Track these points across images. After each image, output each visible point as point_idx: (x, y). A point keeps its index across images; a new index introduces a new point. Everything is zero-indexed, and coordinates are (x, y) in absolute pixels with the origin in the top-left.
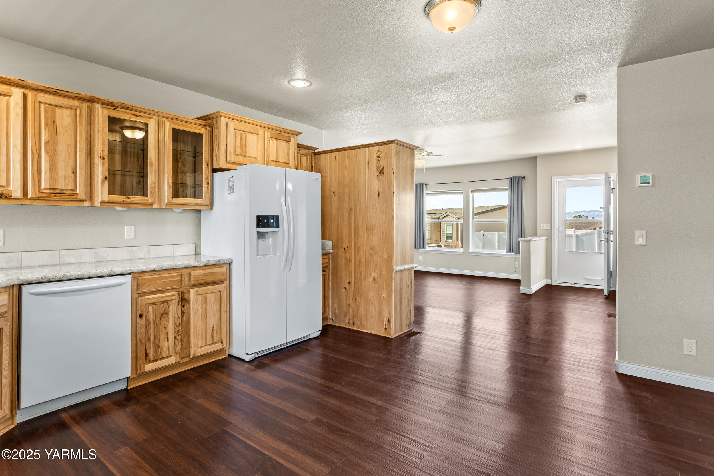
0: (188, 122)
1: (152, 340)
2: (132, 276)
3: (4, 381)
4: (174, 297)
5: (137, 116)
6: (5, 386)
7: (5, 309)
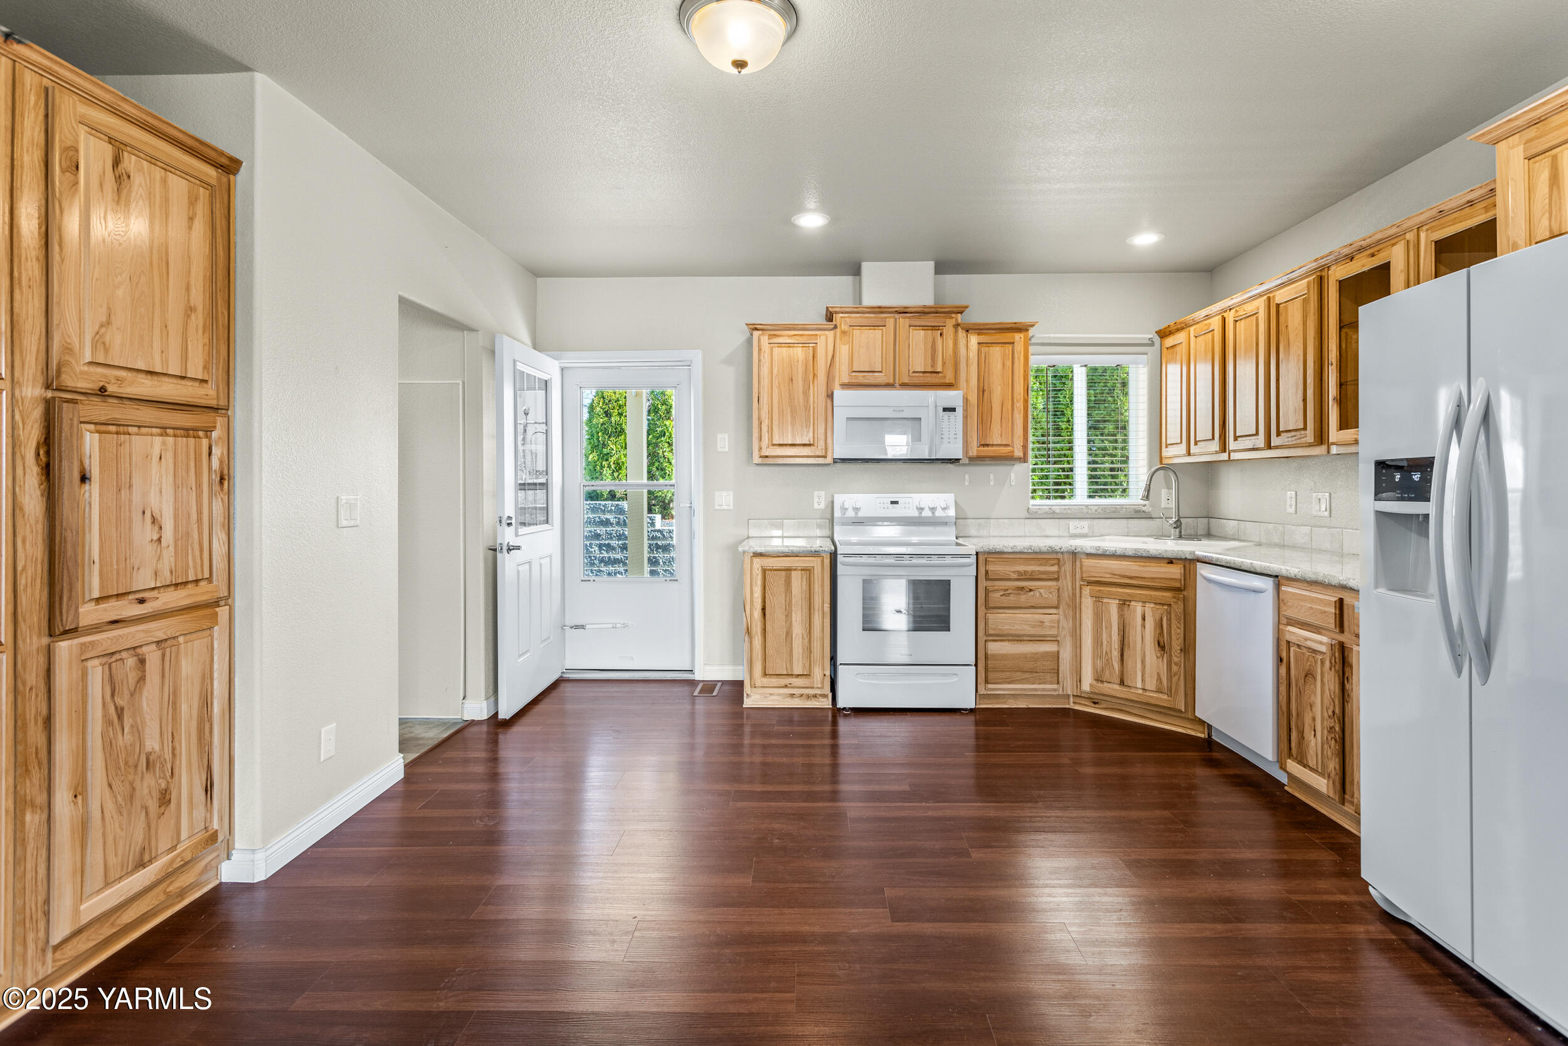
0: (1469, 202)
1: (1295, 717)
2: (1279, 581)
3: (1175, 668)
4: (1323, 649)
5: (1373, 255)
6: (1176, 674)
7: (1177, 585)
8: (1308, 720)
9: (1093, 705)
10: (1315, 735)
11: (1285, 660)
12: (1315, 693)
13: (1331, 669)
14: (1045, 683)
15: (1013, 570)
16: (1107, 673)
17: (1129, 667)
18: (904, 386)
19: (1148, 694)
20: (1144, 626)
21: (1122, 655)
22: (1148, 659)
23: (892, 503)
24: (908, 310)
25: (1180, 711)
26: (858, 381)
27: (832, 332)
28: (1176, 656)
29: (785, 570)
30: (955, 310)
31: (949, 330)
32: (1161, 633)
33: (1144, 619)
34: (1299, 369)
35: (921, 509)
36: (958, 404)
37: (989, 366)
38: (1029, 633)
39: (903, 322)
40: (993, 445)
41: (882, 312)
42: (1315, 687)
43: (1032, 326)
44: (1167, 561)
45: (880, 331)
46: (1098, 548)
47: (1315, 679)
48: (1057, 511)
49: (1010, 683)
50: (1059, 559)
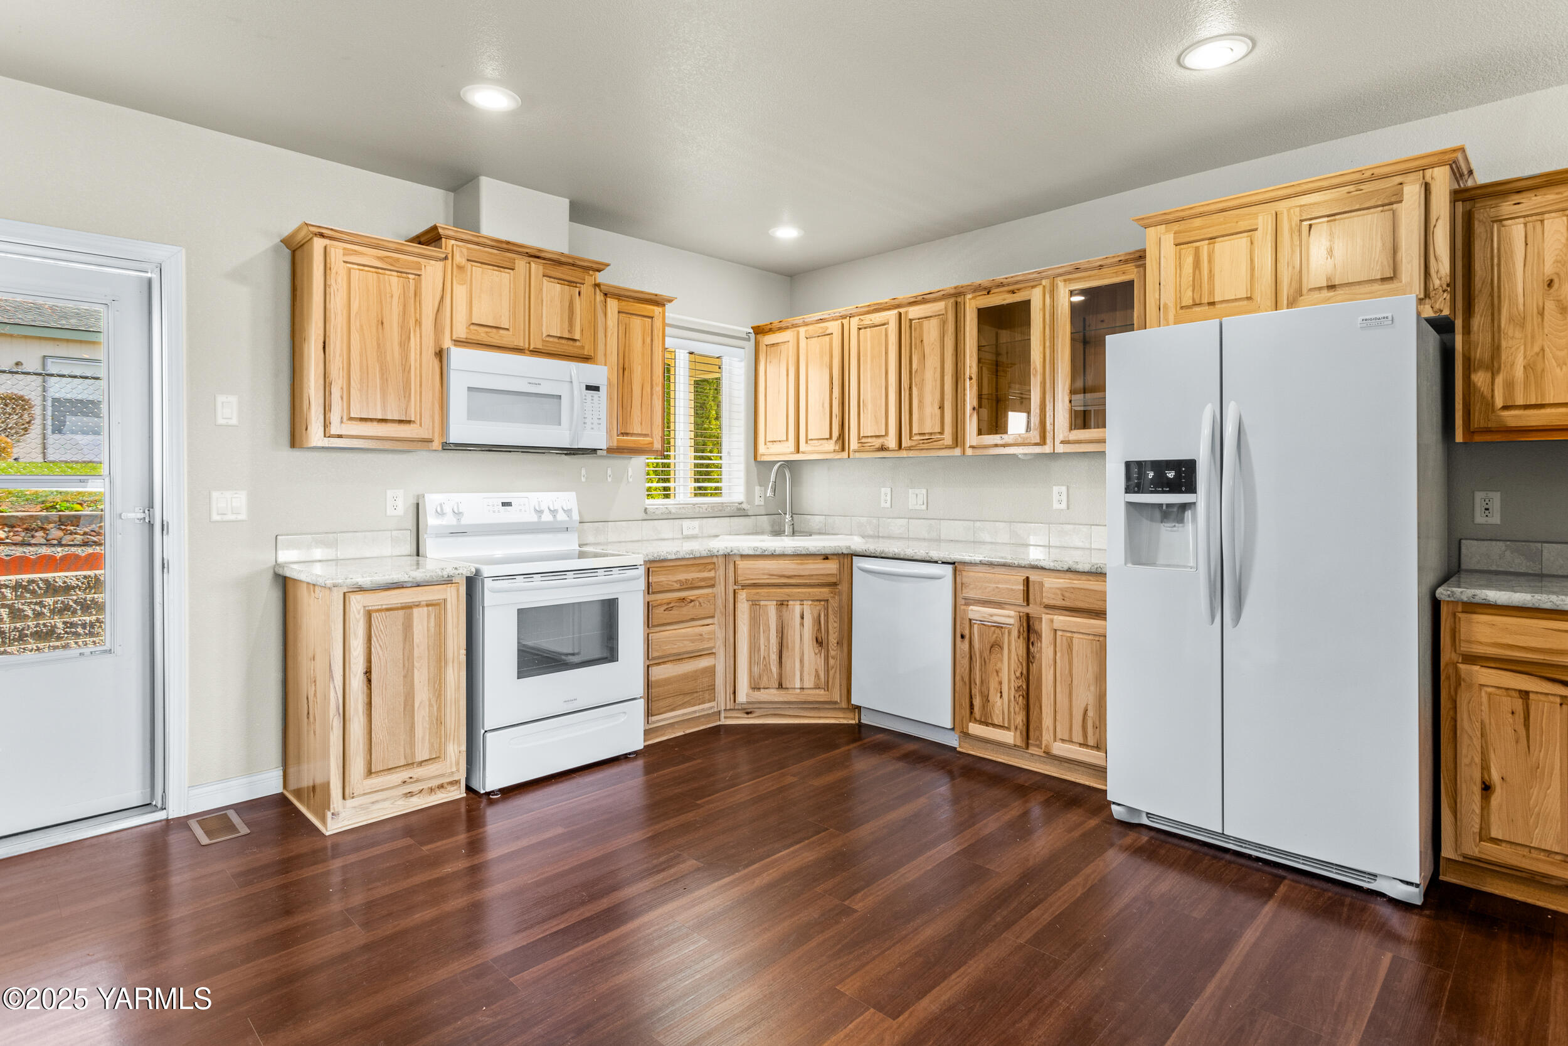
0: (1101, 266)
1: (978, 683)
2: (956, 567)
3: (832, 662)
4: (1011, 621)
5: (1013, 292)
6: (833, 667)
7: (834, 580)
8: (993, 685)
9: (746, 716)
10: (1001, 696)
11: (967, 636)
12: (1002, 661)
13: (1019, 637)
14: (704, 703)
15: (675, 579)
16: (765, 679)
17: (788, 668)
18: (536, 352)
19: (806, 692)
20: (802, 625)
21: (780, 657)
22: (806, 657)
23: (504, 504)
24: (542, 255)
25: (836, 703)
26: (478, 338)
27: (441, 264)
28: (833, 650)
29: (402, 608)
30: (595, 266)
31: (587, 289)
32: (819, 629)
33: (802, 618)
34: (936, 381)
35: (540, 512)
36: (602, 382)
37: (629, 340)
38: (689, 649)
39: (536, 267)
40: (632, 435)
41: (508, 250)
42: (1002, 655)
43: (670, 301)
44: (822, 557)
45: (508, 275)
46: (755, 549)
47: (1001, 648)
48: (673, 511)
49: (673, 710)
50: (714, 563)
